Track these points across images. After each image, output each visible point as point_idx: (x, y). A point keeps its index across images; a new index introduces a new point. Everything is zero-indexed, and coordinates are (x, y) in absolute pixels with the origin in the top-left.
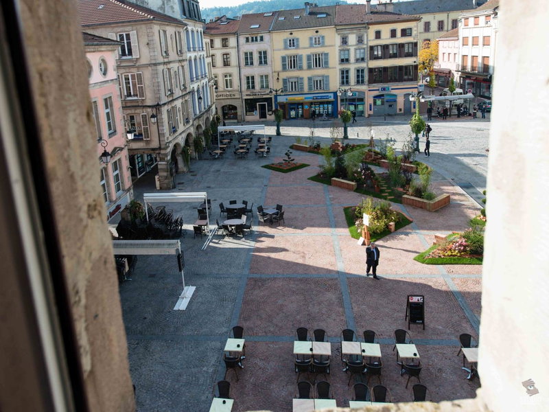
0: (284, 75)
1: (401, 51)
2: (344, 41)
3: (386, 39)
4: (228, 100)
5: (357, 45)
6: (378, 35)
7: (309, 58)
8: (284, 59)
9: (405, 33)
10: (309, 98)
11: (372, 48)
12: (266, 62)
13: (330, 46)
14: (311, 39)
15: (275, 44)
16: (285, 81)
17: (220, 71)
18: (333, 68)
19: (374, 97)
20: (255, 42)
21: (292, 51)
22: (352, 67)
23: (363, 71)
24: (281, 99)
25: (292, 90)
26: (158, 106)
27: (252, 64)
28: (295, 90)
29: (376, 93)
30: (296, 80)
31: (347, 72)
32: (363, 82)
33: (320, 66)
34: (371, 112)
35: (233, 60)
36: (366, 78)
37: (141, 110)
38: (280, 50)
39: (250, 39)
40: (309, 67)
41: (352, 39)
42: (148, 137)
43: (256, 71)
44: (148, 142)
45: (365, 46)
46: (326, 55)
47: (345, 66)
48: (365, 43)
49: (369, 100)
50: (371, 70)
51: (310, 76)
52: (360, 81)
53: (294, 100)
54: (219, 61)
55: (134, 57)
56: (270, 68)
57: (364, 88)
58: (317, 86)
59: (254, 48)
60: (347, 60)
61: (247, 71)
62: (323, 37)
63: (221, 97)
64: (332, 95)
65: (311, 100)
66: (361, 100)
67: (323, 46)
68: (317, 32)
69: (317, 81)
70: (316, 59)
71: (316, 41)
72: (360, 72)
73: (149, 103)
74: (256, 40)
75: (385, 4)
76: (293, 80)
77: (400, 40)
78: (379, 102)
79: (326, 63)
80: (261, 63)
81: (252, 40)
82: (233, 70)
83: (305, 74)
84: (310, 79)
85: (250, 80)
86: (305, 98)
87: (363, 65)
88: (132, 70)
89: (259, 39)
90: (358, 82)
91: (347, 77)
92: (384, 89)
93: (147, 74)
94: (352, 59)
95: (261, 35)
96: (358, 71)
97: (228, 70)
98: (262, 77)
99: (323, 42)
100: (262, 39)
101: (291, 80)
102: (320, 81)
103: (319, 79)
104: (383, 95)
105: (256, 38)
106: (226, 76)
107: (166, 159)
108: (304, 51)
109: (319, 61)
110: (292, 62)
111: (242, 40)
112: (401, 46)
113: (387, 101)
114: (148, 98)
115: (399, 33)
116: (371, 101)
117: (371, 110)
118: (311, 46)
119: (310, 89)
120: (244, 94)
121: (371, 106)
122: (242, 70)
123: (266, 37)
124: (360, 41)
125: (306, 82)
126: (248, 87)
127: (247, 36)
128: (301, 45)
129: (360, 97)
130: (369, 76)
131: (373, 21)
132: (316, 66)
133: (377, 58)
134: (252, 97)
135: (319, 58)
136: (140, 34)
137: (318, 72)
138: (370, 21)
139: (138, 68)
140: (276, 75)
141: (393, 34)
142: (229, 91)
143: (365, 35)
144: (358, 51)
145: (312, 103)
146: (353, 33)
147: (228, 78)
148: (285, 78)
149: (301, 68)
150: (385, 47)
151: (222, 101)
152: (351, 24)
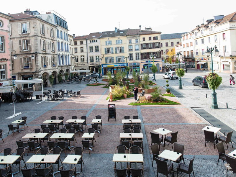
0: (106, 56)
1: (154, 46)
2: (130, 42)
3: (147, 41)
4: (82, 67)
5: (135, 43)
6: (144, 39)
7: (116, 49)
8: (105, 49)
9: (155, 38)
10: (117, 66)
11: (142, 45)
12: (98, 51)
13: (124, 44)
14: (117, 41)
15: (102, 43)
16: (106, 59)
17: (79, 54)
18: (126, 53)
19: (144, 65)
20: (94, 43)
21: (109, 46)
22: (134, 53)
23: (138, 54)
24: (105, 66)
25: (109, 62)
26: (36, 53)
27: (92, 51)
28: (111, 62)
29: (145, 63)
30: (111, 58)
31: (132, 55)
32: (139, 59)
33: (120, 52)
34: (143, 72)
35: (85, 50)
36: (140, 57)
37: (29, 55)
38: (104, 46)
39: (92, 41)
40: (116, 53)
41: (133, 41)
42: (31, 67)
43: (94, 54)
44: (31, 69)
45: (139, 44)
46: (123, 47)
47: (131, 52)
48: (139, 42)
49: (141, 67)
50: (142, 54)
51: (116, 56)
52: (137, 58)
53: (110, 66)
54: (79, 50)
55: (28, 33)
56: (100, 53)
57: (139, 61)
58: (120, 61)
59: (93, 45)
60: (132, 50)
61: (90, 54)
62: (121, 40)
63: (79, 66)
64: (126, 64)
65: (117, 67)
66: (138, 66)
67: (122, 44)
68: (119, 38)
69: (119, 58)
70: (119, 49)
71: (119, 42)
72: (137, 55)
73: (32, 52)
74: (94, 42)
75: (148, 29)
76: (110, 58)
77: (153, 41)
78: (146, 67)
79: (123, 51)
80: (96, 51)
81: (93, 42)
82: (84, 54)
83: (114, 56)
84: (116, 58)
85: (92, 59)
86: (115, 66)
87: (138, 52)
88: (27, 38)
89: (95, 41)
90: (137, 59)
91: (132, 57)
92: (147, 62)
93: (32, 40)
94: (134, 49)
95: (96, 39)
96: (136, 54)
97: (82, 54)
98: (96, 57)
99: (122, 42)
100: (97, 41)
101: (109, 58)
102: (121, 58)
103: (120, 57)
104: (147, 64)
105: (94, 41)
106: (82, 57)
107: (38, 77)
108: (114, 46)
109: (120, 50)
110: (109, 51)
111: (89, 41)
112: (154, 44)
113: (149, 67)
114: (32, 50)
115: (152, 39)
116: (143, 67)
117: (142, 71)
118: (117, 44)
119: (117, 62)
120: (89, 64)
121: (142, 69)
122: (88, 54)
123: (98, 40)
124: (137, 42)
125: (115, 59)
126: (91, 61)
127: (91, 40)
128: (113, 43)
129: (138, 65)
130: (141, 56)
131: (142, 34)
132: (119, 52)
133: (144, 48)
134: (92, 65)
135: (120, 49)
136: (31, 23)
137: (120, 54)
138: (140, 34)
139: (29, 37)
140: (102, 56)
141: (150, 39)
142: (83, 63)
143: (139, 39)
144: (136, 46)
145: (118, 68)
146: (134, 39)
147: (83, 57)
148: (106, 57)
149: (113, 53)
150: (147, 44)
151: (80, 67)
152: (133, 35)
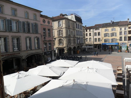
0: (105, 38)
2: (121, 29)
7: (111, 34)
8: (104, 34)
11: (129, 31)
12: (100, 35)
13: (117, 31)
14: (112, 29)
15: (102, 31)
16: (105, 40)
17: (88, 37)
18: (118, 36)
20: (97, 30)
21: (107, 32)
26: (65, 37)
27: (96, 35)
29: (130, 43)
30: (107, 39)
31: (122, 37)
33: (114, 36)
35: (92, 35)
37: (62, 38)
38: (104, 32)
40: (111, 36)
41: (123, 29)
43: (97, 37)
44: (63, 45)
45: (127, 31)
46: (116, 33)
49: (128, 45)
50: (129, 37)
54: (88, 35)
55: (61, 26)
57: (127, 42)
61: (95, 37)
62: (115, 29)
63: (88, 44)
64: (117, 44)
67: (115, 31)
68: (113, 27)
72: (125, 37)
79: (116, 35)
80: (98, 35)
83: (110, 38)
85: (96, 39)
90: (125, 40)
91: (122, 39)
93: (64, 30)
94: (123, 34)
97: (90, 37)
98: (99, 38)
100: (99, 29)
102: (114, 40)
109: (114, 34)
111: (94, 30)
114: (63, 35)
118: (112, 31)
119: (111, 42)
120: (94, 43)
121: (129, 47)
124: (125, 29)
125: (110, 40)
126: (95, 41)
128: (109, 31)
130: (128, 39)
131: (129, 24)
133: (130, 34)
136: (63, 21)
139: (62, 29)
140: (102, 38)
143: (127, 28)
146: (124, 27)
147: (90, 39)
149: (109, 36)
152: (123, 25)
